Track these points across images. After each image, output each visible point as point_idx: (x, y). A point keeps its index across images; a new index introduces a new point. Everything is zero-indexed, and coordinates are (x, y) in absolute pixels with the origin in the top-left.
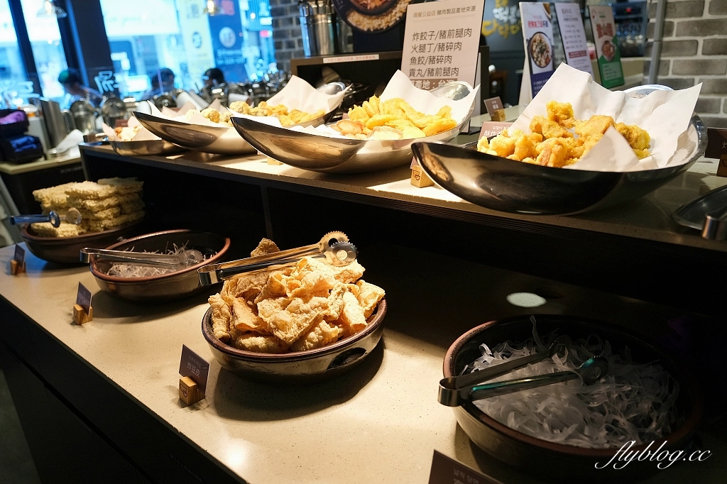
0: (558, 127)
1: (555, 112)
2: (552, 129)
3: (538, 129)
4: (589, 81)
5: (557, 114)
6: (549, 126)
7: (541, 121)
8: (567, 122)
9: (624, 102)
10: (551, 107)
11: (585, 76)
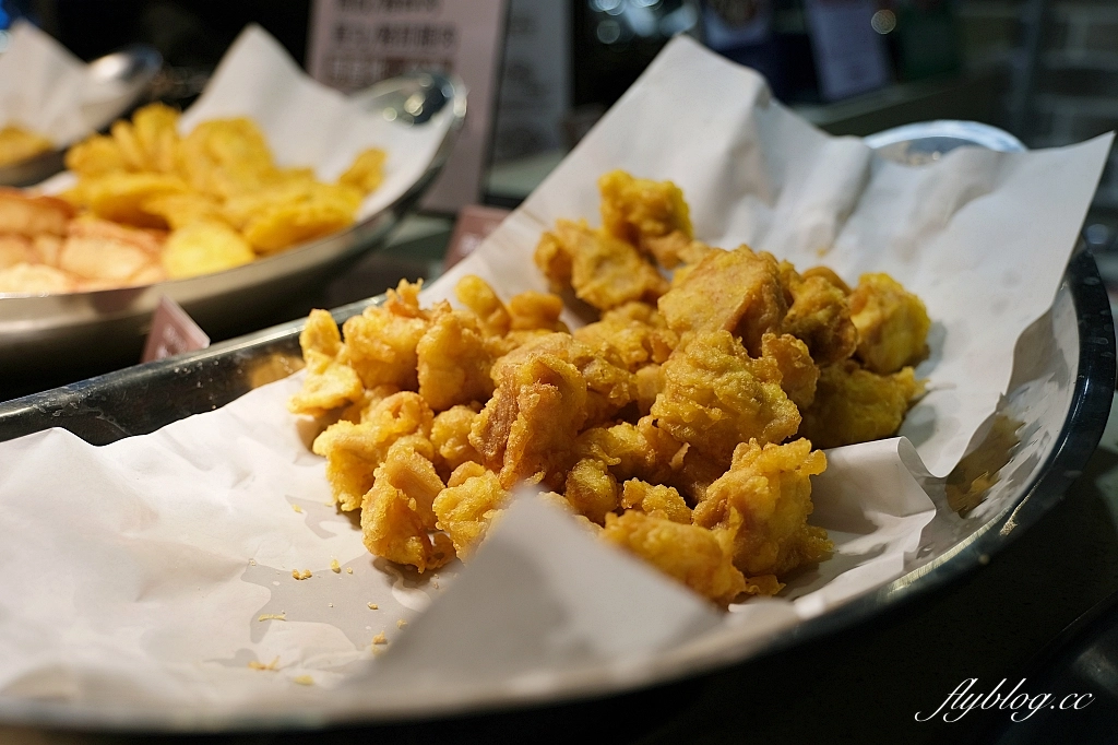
0: (631, 260)
1: (626, 209)
2: (609, 270)
3: (559, 268)
4: (760, 103)
5: (633, 218)
6: (600, 262)
7: (571, 242)
8: (665, 246)
9: (866, 177)
10: (612, 192)
11: (746, 83)
